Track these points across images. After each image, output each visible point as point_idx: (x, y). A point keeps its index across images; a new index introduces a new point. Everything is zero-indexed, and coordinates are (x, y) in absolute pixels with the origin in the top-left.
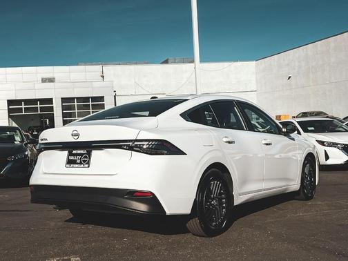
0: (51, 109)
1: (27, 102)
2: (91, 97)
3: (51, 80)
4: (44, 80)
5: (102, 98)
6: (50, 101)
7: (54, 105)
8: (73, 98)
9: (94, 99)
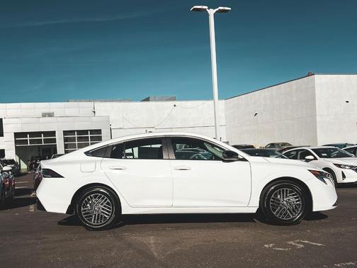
0: (54, 140)
1: (32, 134)
2: (90, 130)
3: (51, 115)
4: (44, 115)
5: (99, 131)
6: (53, 133)
7: (57, 137)
8: (74, 131)
9: (92, 132)
